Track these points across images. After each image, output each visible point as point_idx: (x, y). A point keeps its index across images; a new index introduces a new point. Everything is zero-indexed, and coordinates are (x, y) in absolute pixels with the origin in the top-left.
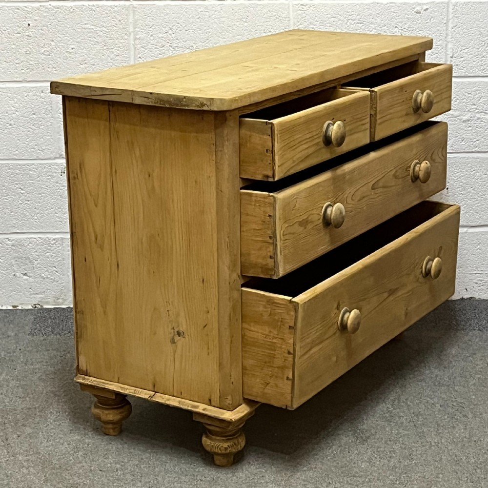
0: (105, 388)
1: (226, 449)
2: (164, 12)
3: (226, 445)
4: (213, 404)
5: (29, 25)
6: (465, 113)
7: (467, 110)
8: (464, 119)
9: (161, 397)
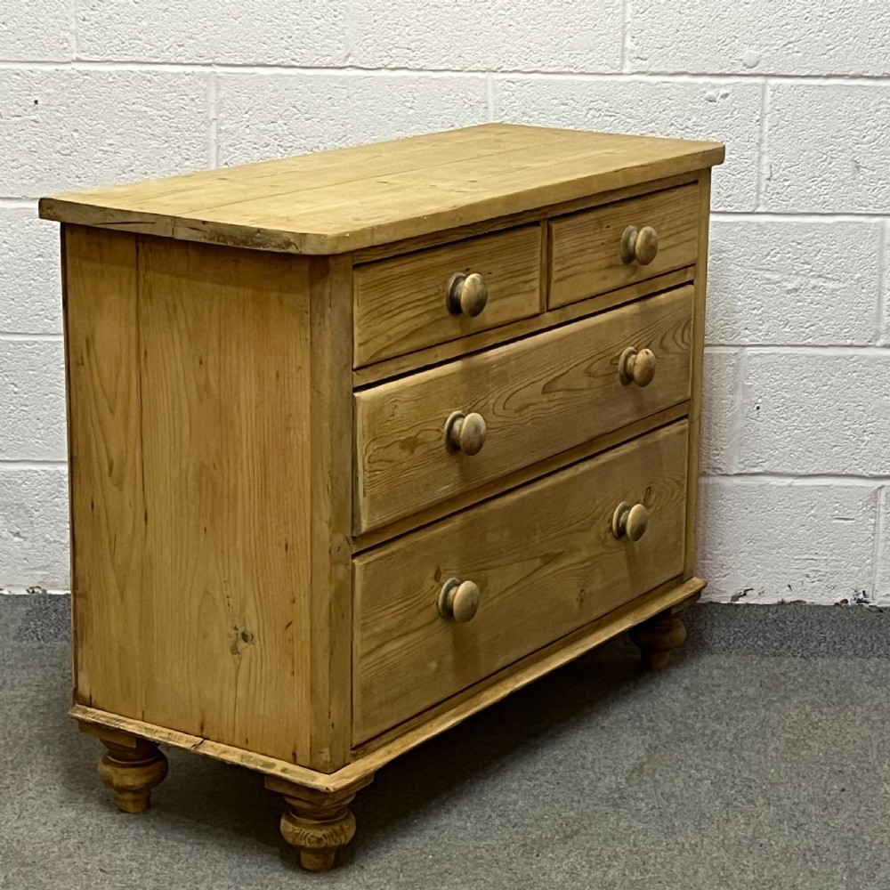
0: (119, 729)
1: (319, 840)
2: (270, 86)
3: (319, 834)
4: (299, 760)
5: (36, 102)
6: (791, 276)
7: (794, 272)
8: (790, 288)
9: (212, 746)
